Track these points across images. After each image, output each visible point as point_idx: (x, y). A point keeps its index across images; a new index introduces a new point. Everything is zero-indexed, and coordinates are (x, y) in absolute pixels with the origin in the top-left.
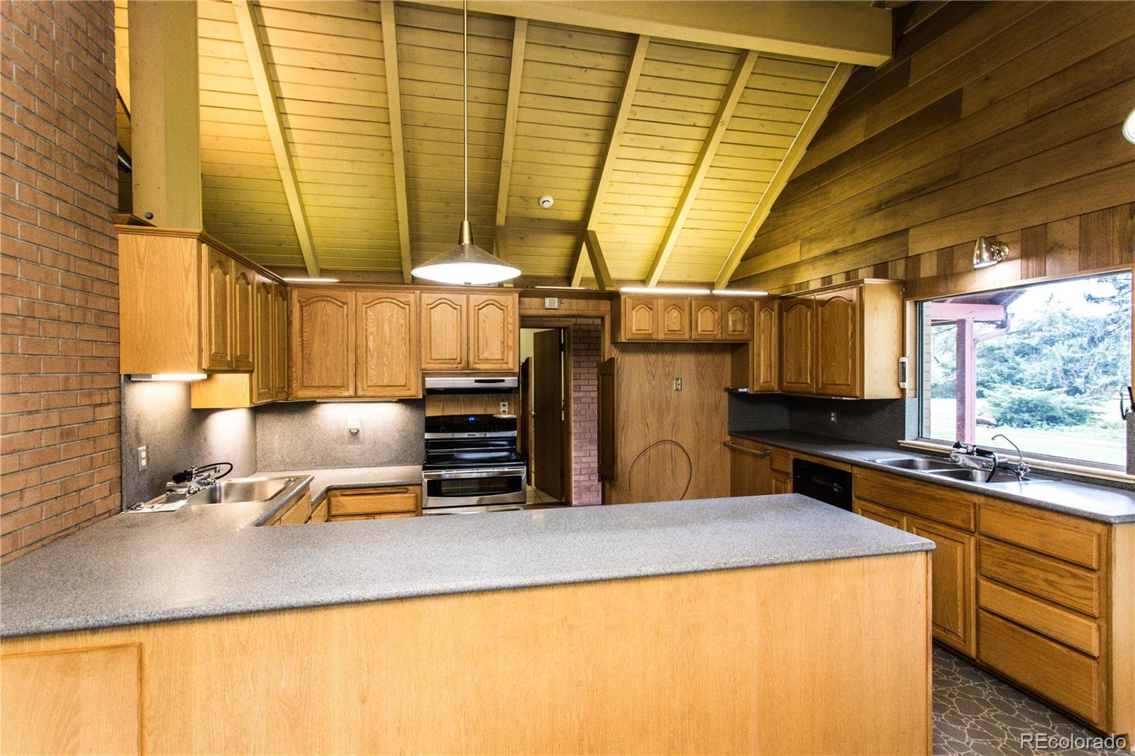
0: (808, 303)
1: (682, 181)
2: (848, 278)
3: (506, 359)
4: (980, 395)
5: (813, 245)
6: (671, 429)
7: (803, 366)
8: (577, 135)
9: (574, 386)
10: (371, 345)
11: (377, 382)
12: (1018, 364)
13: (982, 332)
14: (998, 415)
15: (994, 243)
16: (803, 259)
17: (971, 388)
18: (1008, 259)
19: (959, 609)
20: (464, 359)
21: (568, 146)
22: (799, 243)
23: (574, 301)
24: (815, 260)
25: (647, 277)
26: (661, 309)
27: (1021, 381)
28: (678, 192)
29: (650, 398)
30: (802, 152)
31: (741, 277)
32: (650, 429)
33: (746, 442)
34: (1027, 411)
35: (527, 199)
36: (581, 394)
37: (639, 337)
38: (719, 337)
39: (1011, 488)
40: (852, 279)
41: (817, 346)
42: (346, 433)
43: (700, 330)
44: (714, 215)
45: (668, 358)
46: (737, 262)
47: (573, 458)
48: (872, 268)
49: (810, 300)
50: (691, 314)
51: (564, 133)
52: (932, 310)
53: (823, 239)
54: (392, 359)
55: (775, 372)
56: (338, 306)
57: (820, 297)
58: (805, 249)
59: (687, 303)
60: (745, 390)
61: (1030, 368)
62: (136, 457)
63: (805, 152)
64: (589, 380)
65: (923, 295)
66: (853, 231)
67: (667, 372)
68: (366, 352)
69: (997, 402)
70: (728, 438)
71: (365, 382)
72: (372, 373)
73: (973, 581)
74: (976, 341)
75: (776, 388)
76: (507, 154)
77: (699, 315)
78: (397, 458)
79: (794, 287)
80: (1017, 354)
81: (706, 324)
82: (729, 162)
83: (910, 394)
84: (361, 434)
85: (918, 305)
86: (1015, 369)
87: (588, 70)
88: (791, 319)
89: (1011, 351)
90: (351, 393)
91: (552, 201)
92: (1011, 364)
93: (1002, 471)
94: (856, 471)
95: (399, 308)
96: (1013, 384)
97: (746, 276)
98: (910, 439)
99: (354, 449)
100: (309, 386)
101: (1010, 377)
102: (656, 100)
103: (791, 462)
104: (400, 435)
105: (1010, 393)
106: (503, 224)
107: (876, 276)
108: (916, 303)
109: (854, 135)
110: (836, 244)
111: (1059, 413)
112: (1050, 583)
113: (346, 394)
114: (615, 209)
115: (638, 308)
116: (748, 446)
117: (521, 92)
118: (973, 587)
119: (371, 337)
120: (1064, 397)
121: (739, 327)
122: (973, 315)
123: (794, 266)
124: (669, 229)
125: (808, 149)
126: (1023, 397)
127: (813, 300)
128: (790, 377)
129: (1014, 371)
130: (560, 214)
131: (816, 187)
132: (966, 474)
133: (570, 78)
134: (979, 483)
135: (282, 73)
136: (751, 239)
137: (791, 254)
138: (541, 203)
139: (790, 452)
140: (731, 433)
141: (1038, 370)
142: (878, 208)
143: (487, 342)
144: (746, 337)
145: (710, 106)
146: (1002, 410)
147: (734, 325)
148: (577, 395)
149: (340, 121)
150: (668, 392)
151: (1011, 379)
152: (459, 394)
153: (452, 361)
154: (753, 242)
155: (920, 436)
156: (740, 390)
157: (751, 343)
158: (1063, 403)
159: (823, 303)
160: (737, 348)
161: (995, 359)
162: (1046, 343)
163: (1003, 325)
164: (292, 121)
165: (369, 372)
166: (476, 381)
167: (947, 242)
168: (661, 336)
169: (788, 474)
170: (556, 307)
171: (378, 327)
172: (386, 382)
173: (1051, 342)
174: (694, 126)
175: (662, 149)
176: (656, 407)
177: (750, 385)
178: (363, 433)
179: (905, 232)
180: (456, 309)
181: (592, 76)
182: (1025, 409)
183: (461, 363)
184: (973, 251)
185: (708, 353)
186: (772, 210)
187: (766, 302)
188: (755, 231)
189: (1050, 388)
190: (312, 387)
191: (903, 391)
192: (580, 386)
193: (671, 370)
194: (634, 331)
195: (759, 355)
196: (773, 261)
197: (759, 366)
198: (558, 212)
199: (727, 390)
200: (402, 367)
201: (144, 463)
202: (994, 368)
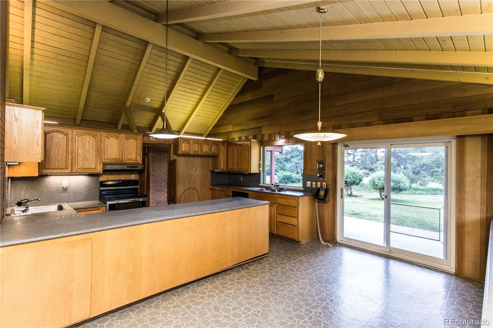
0: (236, 145)
1: (197, 100)
2: (246, 139)
3: (137, 159)
4: (275, 174)
5: (236, 127)
6: (193, 184)
7: (234, 163)
9: (152, 169)
10: (80, 151)
11: (82, 167)
12: (285, 164)
13: (276, 154)
14: (280, 180)
15: (280, 134)
16: (234, 130)
17: (273, 172)
18: (283, 138)
19: (273, 223)
20: (121, 158)
21: (159, 83)
22: (232, 125)
24: (237, 131)
25: (180, 130)
26: (192, 144)
27: (285, 170)
28: (195, 103)
29: (186, 174)
30: (233, 98)
31: (213, 133)
32: (186, 184)
33: (217, 187)
34: (287, 179)
35: (139, 98)
36: (154, 173)
37: (185, 153)
38: (209, 153)
39: (283, 193)
40: (247, 139)
41: (238, 158)
42: (61, 188)
43: (204, 151)
44: (205, 112)
45: (192, 160)
46: (211, 128)
47: (151, 197)
48: (252, 136)
49: (236, 144)
50: (201, 146)
51: (158, 78)
52: (267, 148)
53: (239, 125)
54: (89, 158)
55: (225, 165)
56: (64, 135)
57: (239, 143)
58: (234, 127)
59: (200, 142)
60: (217, 171)
61: (288, 165)
63: (234, 98)
64: (158, 167)
65: (265, 145)
66: (248, 125)
68: (77, 154)
69: (279, 176)
70: (211, 187)
71: (76, 166)
72: (80, 163)
73: (275, 215)
74: (275, 157)
75: (226, 170)
76: (136, 82)
77: (204, 146)
78: (86, 198)
79: (230, 139)
80: (284, 161)
81: (206, 149)
82: (213, 97)
83: (261, 172)
84: (68, 189)
85: (264, 147)
86: (284, 166)
88: (230, 149)
89: (283, 160)
90: (70, 171)
91: (149, 100)
92: (283, 164)
93: (282, 189)
94: (250, 192)
95: (93, 137)
96: (284, 170)
97: (214, 133)
98: (261, 184)
99: (65, 195)
100: (48, 168)
101: (283, 168)
102: (192, 74)
103: (231, 192)
104: (88, 189)
105: (283, 173)
106: (129, 106)
107: (254, 139)
108: (263, 147)
109: (248, 97)
110: (243, 127)
111: (294, 180)
112: (289, 212)
113: (67, 171)
114: (172, 106)
115: (184, 143)
116: (217, 188)
117: (147, 63)
118: (275, 217)
119: (80, 148)
120: (295, 174)
121: (215, 151)
122: (274, 149)
123: (230, 132)
124: (191, 115)
125: (235, 97)
126: (286, 174)
127: (237, 144)
128: (230, 167)
129: (283, 167)
130: (152, 105)
131: (237, 109)
132: (274, 191)
134: (277, 192)
136: (216, 121)
137: (230, 129)
138: (145, 100)
139: (231, 189)
140: (211, 185)
141: (290, 166)
142: (254, 120)
143: (130, 152)
144: (217, 154)
145: (208, 79)
146: (281, 179)
147: (214, 150)
148: (153, 173)
149: (62, 56)
150: (192, 171)
151: (283, 169)
152: (115, 172)
153: (116, 159)
154: (217, 122)
155: (264, 183)
156: (215, 171)
157: (219, 156)
158: (295, 176)
159: (240, 145)
160: (214, 157)
161: (279, 162)
162: (291, 158)
163: (281, 153)
165: (78, 163)
166: (127, 167)
167: (270, 132)
168: (192, 153)
169: (230, 196)
170: (154, 140)
171: (83, 144)
172: (86, 167)
173: (292, 157)
174: (203, 84)
175: (191, 89)
176: (188, 177)
177: (218, 169)
178: (70, 188)
179: (261, 127)
180: (118, 139)
182: (286, 178)
183: (119, 160)
184: (276, 136)
186: (224, 113)
187: (223, 142)
188: (218, 119)
189: (292, 172)
190: (50, 168)
191: (260, 171)
192: (154, 169)
193: (193, 164)
194: (183, 151)
195: (221, 160)
196: (224, 130)
197: (221, 163)
198: (151, 104)
199: (210, 171)
200: (94, 161)
202: (279, 165)
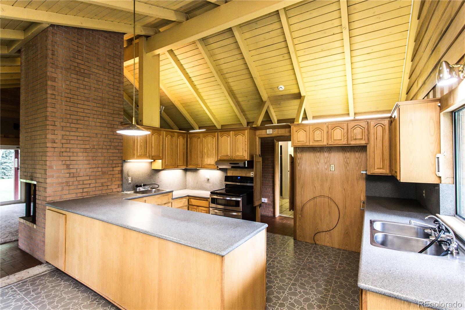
3: (244, 155)
6: (328, 190)
8: (280, 58)
11: (207, 163)
20: (231, 155)
23: (280, 130)
26: (311, 130)
29: (316, 174)
32: (316, 189)
35: (273, 89)
38: (345, 143)
42: (206, 179)
43: (333, 139)
45: (326, 154)
50: (328, 132)
54: (211, 156)
55: (386, 162)
59: (325, 126)
60: (365, 172)
62: (128, 180)
67: (326, 162)
68: (204, 153)
71: (204, 163)
72: (206, 160)
75: (388, 172)
76: (254, 74)
77: (333, 132)
81: (337, 136)
83: (445, 181)
84: (210, 180)
87: (270, 32)
91: (283, 87)
95: (212, 138)
98: (445, 214)
99: (208, 185)
100: (191, 164)
108: (452, 113)
113: (199, 167)
117: (248, 52)
119: (205, 148)
121: (359, 137)
133: (264, 38)
135: (188, 71)
138: (279, 89)
143: (238, 149)
144: (364, 142)
147: (355, 136)
150: (327, 171)
153: (227, 156)
155: (457, 214)
157: (368, 145)
164: (196, 83)
166: (230, 164)
168: (311, 144)
170: (271, 133)
171: (207, 145)
172: (209, 163)
175: (322, 51)
176: (320, 178)
177: (368, 169)
180: (228, 137)
181: (273, 34)
183: (230, 157)
185: (351, 151)
187: (380, 120)
193: (328, 160)
197: (374, 158)
200: (213, 158)
201: (130, 181)
